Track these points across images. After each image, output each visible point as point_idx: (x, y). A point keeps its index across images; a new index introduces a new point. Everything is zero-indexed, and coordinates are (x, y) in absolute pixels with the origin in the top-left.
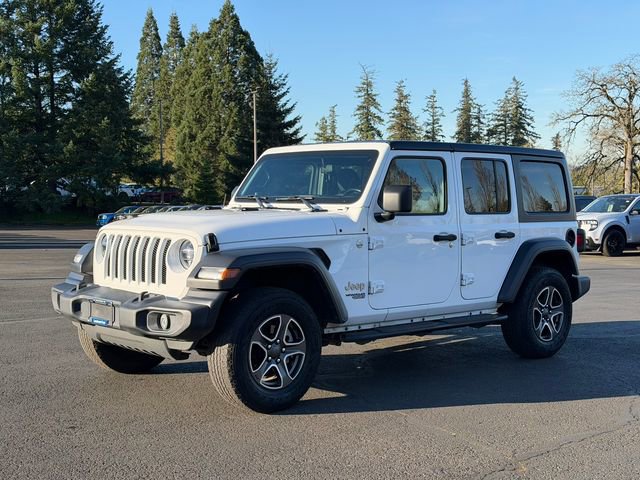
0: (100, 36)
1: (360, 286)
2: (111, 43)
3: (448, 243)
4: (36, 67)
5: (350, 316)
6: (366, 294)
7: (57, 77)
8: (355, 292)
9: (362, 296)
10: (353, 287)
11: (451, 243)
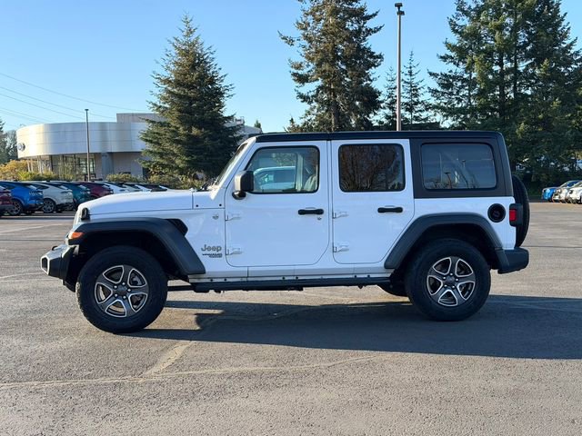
0: (558, 24)
1: (218, 249)
2: (569, 29)
3: (316, 216)
4: (501, 60)
5: (207, 270)
6: (224, 255)
7: (522, 66)
8: (212, 252)
9: (220, 256)
10: (209, 249)
11: (319, 216)
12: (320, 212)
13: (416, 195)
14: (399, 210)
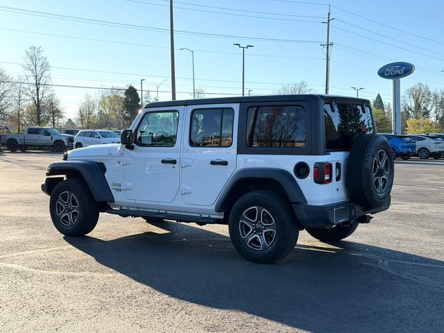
1: (120, 185)
3: (171, 165)
5: (115, 200)
6: (122, 190)
8: (117, 188)
9: (120, 190)
10: (115, 185)
11: (174, 165)
12: (174, 162)
13: (239, 152)
14: (225, 163)
